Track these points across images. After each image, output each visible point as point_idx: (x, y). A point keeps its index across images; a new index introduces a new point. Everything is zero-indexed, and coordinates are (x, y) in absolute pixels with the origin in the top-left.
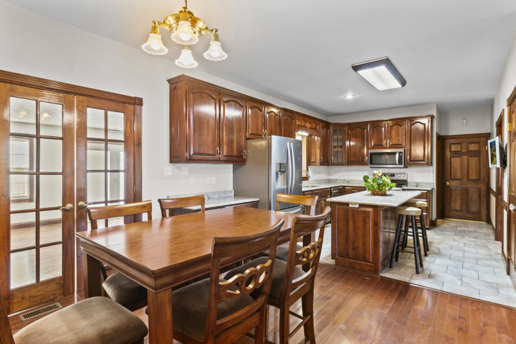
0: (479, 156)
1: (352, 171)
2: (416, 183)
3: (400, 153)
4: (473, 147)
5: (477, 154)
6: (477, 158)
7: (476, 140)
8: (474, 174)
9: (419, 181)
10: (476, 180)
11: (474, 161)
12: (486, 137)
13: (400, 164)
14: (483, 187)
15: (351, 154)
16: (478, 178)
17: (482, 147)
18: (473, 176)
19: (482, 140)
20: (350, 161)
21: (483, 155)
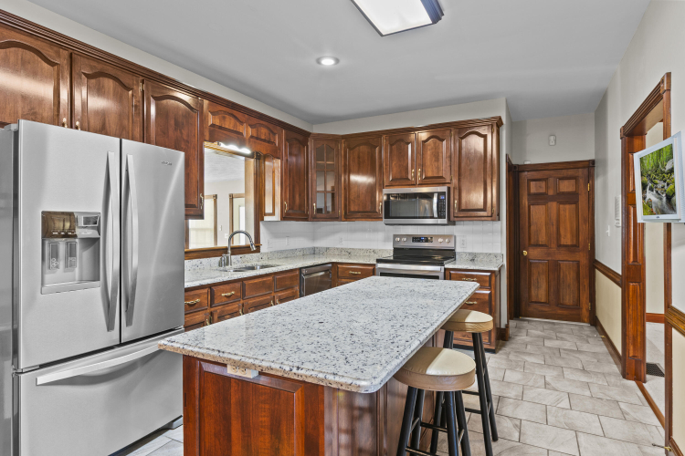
0: (576, 203)
1: (353, 231)
2: (470, 254)
3: (440, 194)
4: (566, 186)
5: (571, 198)
6: (574, 206)
7: (570, 172)
8: (569, 236)
9: (476, 250)
10: (572, 246)
11: (567, 211)
12: (589, 167)
13: (440, 217)
14: (584, 260)
15: (352, 197)
16: (575, 243)
17: (582, 186)
18: (567, 239)
19: (581, 173)
20: (350, 211)
21: (583, 200)
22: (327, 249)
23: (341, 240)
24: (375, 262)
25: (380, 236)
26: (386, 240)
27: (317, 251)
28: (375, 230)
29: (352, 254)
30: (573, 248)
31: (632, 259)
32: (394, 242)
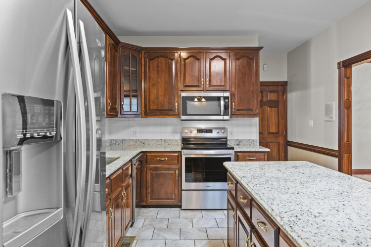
0: (277, 106)
1: (148, 125)
3: (225, 98)
4: (272, 97)
5: (274, 104)
6: (276, 109)
7: (275, 88)
8: (274, 127)
9: (240, 138)
10: (276, 133)
11: (273, 112)
12: (284, 85)
13: (224, 115)
14: (282, 142)
15: (152, 98)
16: (277, 131)
17: (281, 97)
18: (273, 129)
19: (280, 88)
20: (150, 110)
21: (281, 105)
22: (123, 140)
23: (135, 133)
24: (180, 150)
25: (169, 129)
26: (174, 132)
27: (114, 142)
28: (166, 125)
29: (146, 143)
30: (276, 134)
31: (346, 140)
32: (181, 133)
